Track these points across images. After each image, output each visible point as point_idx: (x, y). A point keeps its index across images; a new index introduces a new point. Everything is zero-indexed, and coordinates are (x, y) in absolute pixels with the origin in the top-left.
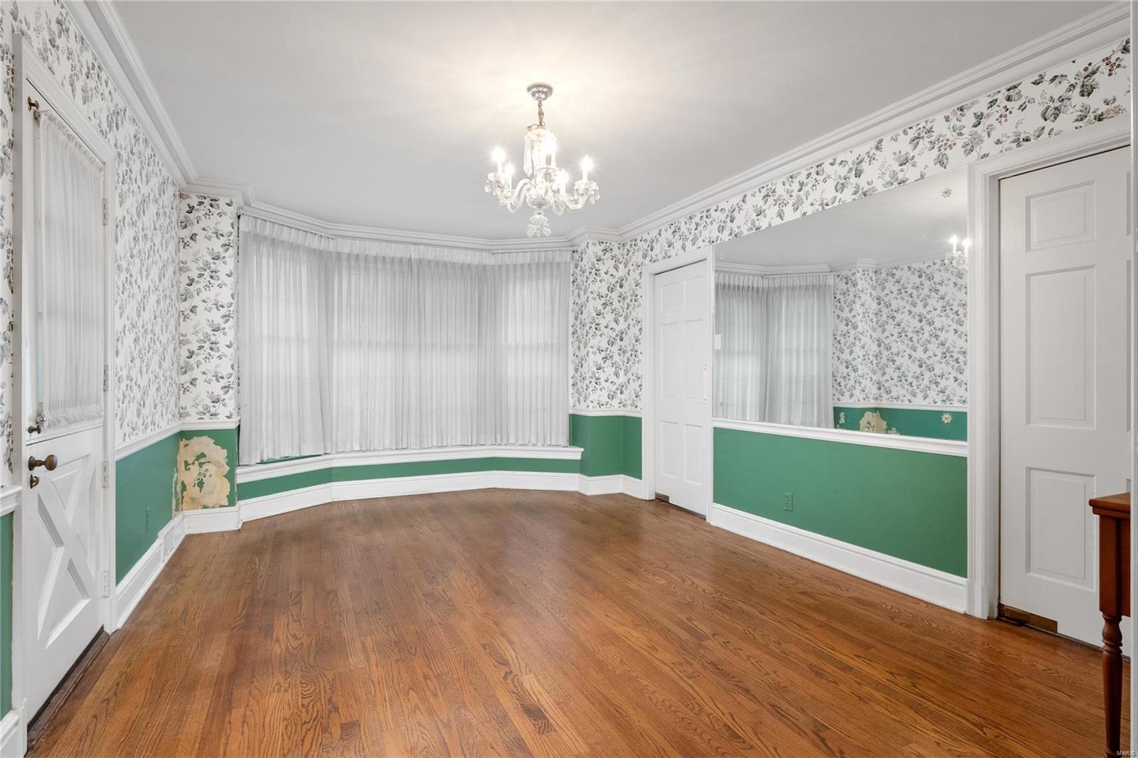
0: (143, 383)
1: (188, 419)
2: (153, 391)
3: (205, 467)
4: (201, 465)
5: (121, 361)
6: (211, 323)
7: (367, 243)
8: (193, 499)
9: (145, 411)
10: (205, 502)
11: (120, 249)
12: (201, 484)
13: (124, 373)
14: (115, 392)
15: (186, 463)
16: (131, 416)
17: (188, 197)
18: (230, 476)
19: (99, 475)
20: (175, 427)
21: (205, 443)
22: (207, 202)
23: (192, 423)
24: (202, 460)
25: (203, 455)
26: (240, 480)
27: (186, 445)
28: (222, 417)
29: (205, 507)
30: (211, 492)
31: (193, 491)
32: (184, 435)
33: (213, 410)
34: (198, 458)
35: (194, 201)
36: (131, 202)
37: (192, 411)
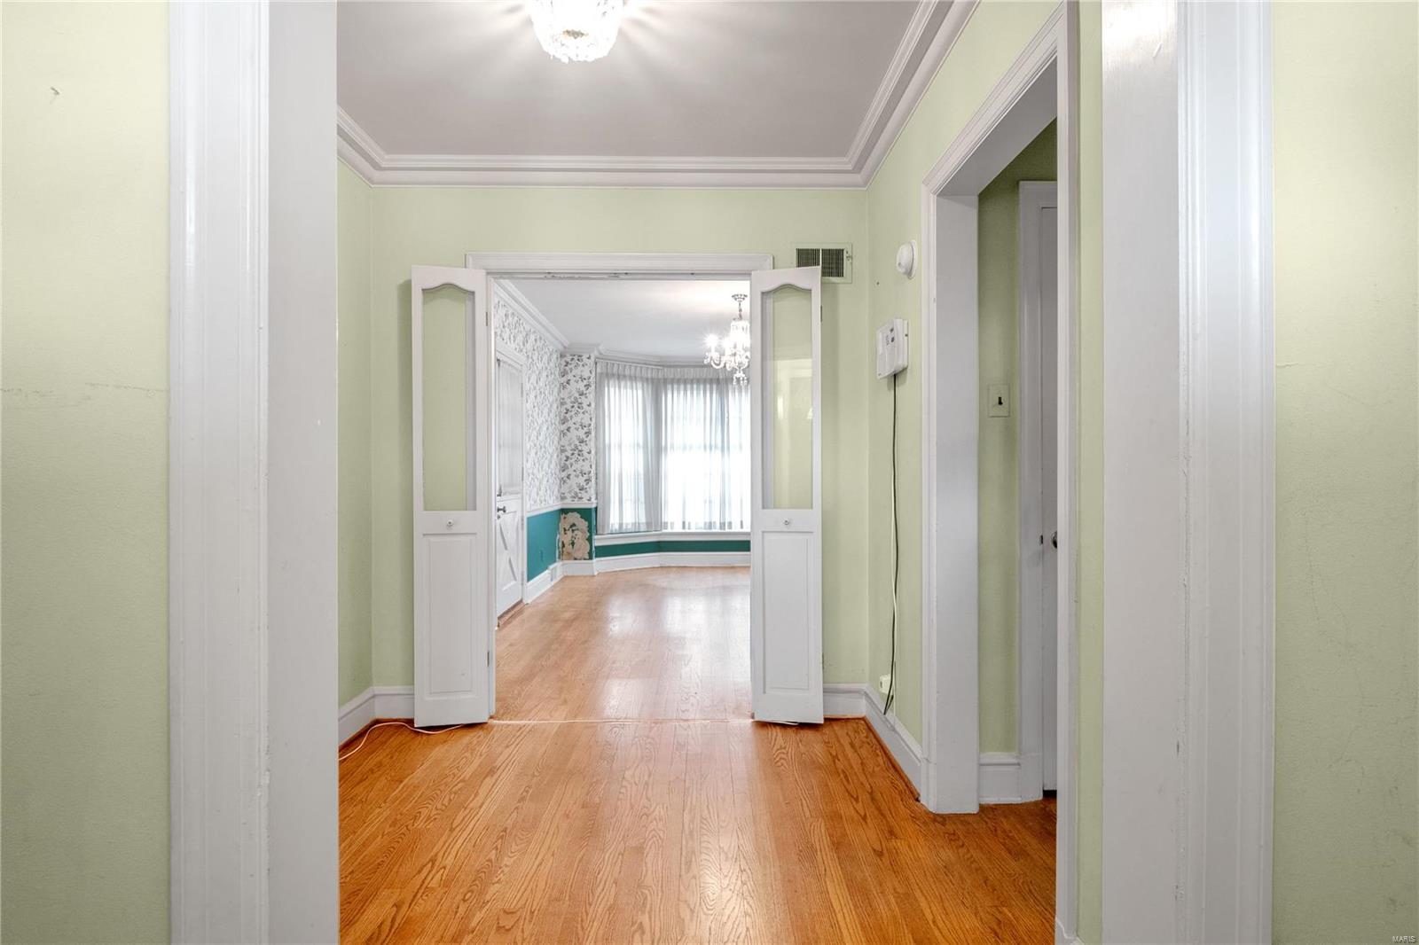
0: (540, 476)
1: (566, 501)
2: (545, 482)
3: (576, 532)
4: (573, 531)
5: (529, 465)
6: (578, 438)
7: (686, 369)
8: (569, 553)
9: (541, 493)
10: (576, 556)
11: (529, 405)
12: (573, 544)
13: (531, 471)
14: (527, 481)
15: (565, 530)
16: (534, 494)
17: (565, 356)
18: (590, 540)
19: (520, 526)
20: (557, 506)
21: (575, 518)
22: (576, 358)
23: (569, 504)
24: (574, 528)
25: (574, 525)
26: (596, 543)
27: (565, 518)
28: (585, 500)
29: (575, 559)
30: (579, 550)
31: (568, 547)
32: (564, 511)
33: (580, 495)
34: (571, 527)
35: (568, 358)
36: (534, 377)
37: (568, 495)
